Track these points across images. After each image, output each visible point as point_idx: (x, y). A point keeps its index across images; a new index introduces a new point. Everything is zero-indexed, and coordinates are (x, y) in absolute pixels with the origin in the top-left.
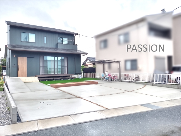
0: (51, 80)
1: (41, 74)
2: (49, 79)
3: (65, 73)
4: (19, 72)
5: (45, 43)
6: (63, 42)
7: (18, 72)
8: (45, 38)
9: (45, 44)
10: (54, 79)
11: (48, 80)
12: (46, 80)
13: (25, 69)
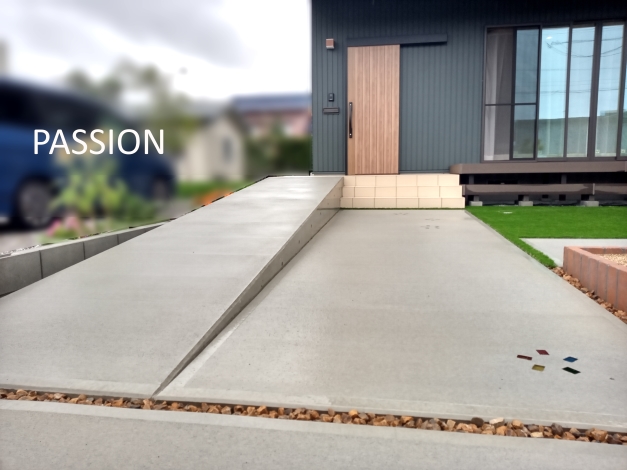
0: (562, 199)
1: (489, 157)
2: (545, 196)
4: (355, 146)
7: (350, 141)
10: (585, 197)
11: (541, 200)
12: (521, 197)
13: (389, 122)
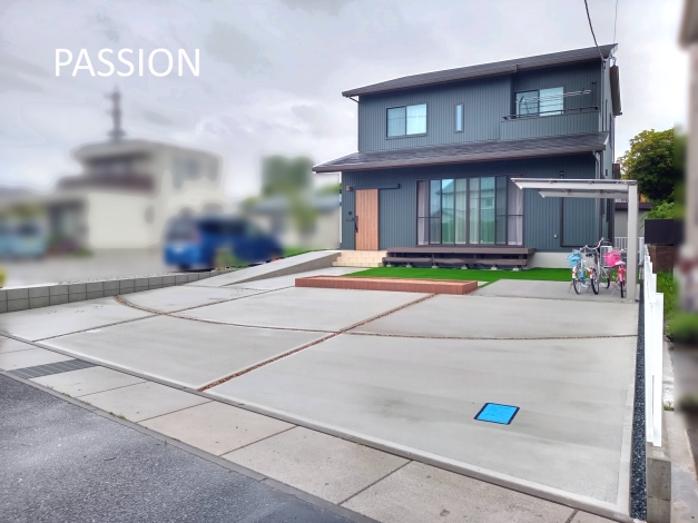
1: (421, 243)
3: (510, 243)
4: (359, 236)
5: (459, 128)
6: (542, 110)
7: (357, 234)
8: (459, 108)
9: (460, 132)
13: (374, 225)
